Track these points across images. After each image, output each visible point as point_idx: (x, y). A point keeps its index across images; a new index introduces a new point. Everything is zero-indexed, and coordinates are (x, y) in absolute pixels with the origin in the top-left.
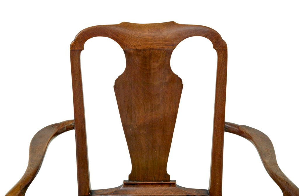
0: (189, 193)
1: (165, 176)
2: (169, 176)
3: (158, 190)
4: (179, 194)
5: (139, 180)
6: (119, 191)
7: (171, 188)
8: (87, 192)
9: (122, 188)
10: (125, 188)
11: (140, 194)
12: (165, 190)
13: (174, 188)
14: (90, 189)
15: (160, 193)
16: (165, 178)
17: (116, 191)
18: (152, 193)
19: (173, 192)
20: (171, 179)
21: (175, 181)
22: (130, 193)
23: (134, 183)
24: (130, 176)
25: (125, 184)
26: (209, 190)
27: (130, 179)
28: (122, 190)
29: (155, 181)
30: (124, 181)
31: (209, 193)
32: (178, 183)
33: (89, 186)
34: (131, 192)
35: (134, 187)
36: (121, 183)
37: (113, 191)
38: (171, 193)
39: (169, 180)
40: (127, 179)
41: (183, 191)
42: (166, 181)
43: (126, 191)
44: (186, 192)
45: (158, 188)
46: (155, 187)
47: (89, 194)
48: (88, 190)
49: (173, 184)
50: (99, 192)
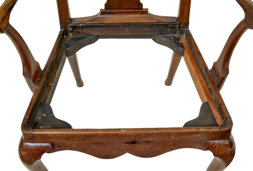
0: (160, 20)
1: (138, 5)
2: (142, 5)
3: (132, 18)
4: (151, 20)
5: (114, 9)
6: (96, 18)
7: (144, 15)
8: (68, 20)
9: (99, 16)
10: (102, 16)
11: (116, 21)
12: (138, 18)
13: (147, 15)
14: (70, 17)
15: (133, 20)
16: (139, 6)
17: (93, 19)
18: (127, 20)
19: (146, 19)
20: (144, 7)
21: (147, 9)
22: (107, 21)
23: (109, 11)
24: (106, 5)
25: (101, 12)
26: (178, 17)
27: (106, 8)
28: (99, 18)
29: (129, 9)
30: (101, 10)
31: (178, 20)
32: (150, 11)
33: (69, 15)
34: (108, 19)
35: (110, 15)
36: (98, 12)
37: (91, 18)
38: (143, 20)
39: (142, 9)
40: (104, 8)
41: (155, 18)
42: (139, 9)
43: (103, 18)
44: (157, 19)
45: (132, 16)
46: (129, 15)
47: (70, 21)
48: (68, 18)
49: (146, 12)
50: (78, 19)
